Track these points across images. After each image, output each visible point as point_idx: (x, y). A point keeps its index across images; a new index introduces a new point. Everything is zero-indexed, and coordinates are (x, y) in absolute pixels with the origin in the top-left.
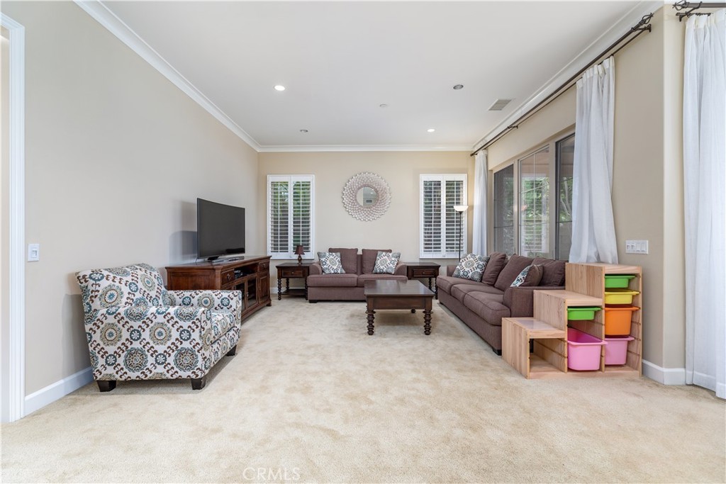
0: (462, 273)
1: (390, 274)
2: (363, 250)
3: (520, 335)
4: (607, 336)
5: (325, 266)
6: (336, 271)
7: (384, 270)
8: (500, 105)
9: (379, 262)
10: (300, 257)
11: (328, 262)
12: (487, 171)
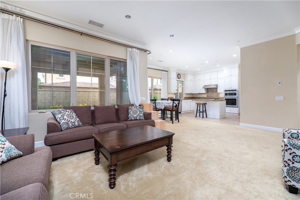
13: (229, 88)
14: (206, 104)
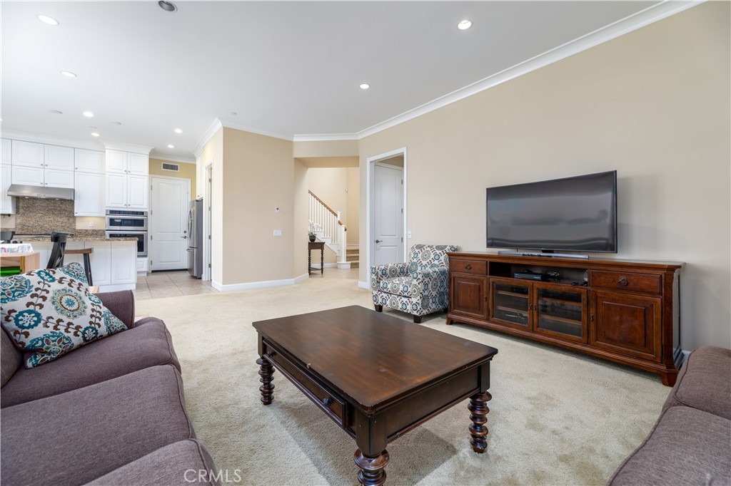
13: (123, 205)
14: (90, 250)
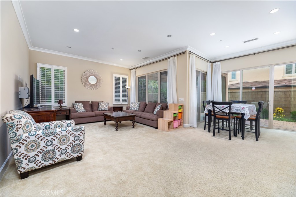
0: (132, 109)
1: (107, 110)
2: (92, 102)
3: (165, 122)
4: (179, 119)
5: (77, 109)
6: (83, 111)
7: (104, 109)
8: (146, 58)
9: (100, 106)
10: (61, 105)
11: (79, 107)
12: (136, 76)
